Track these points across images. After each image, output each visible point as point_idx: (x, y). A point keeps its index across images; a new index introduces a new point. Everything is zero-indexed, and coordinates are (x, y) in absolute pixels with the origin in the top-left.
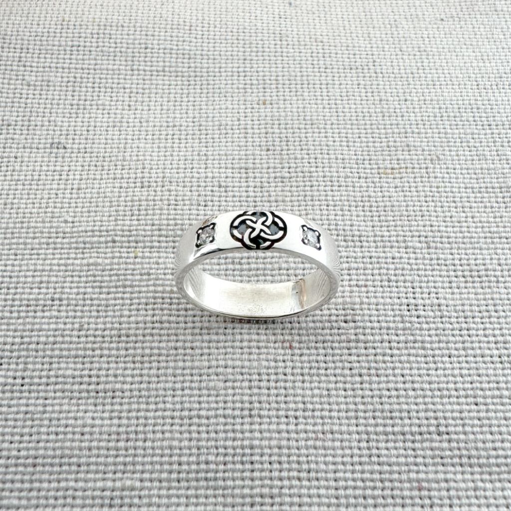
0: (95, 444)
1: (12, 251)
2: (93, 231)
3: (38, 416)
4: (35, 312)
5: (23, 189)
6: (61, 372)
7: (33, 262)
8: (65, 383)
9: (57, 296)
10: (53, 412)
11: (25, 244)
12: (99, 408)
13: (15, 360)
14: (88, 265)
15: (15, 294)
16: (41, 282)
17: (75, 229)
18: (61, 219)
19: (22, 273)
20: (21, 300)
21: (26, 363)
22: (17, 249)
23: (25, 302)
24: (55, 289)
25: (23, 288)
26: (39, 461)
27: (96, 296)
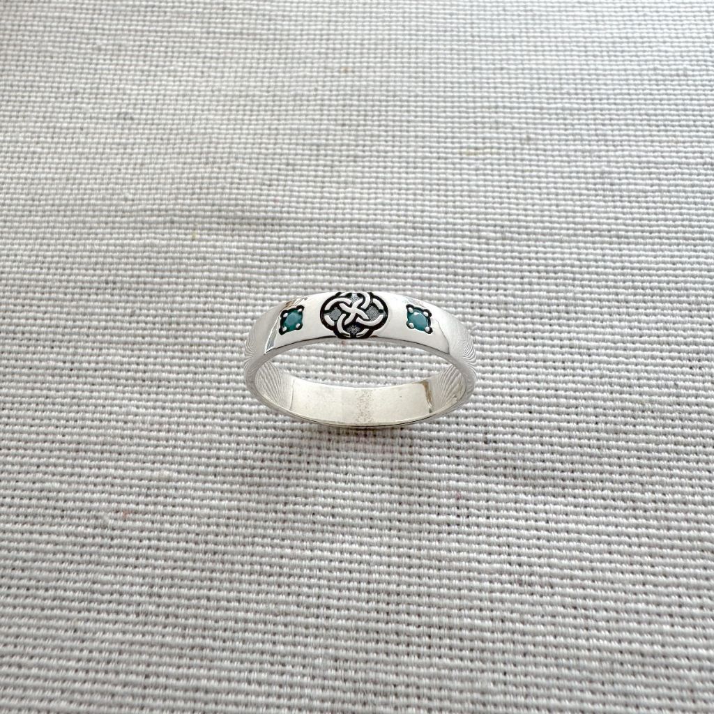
0: (136, 432)
1: (71, 230)
2: (152, 210)
3: (85, 401)
4: (89, 295)
5: (86, 164)
6: (109, 358)
7: (90, 241)
8: (113, 370)
9: (111, 278)
10: (99, 398)
11: (84, 222)
12: (145, 396)
13: (66, 344)
14: (145, 246)
15: (70, 275)
16: (96, 263)
17: (134, 208)
18: (122, 196)
19: (79, 254)
20: (75, 282)
21: (76, 348)
22: (76, 228)
23: (79, 284)
24: (110, 270)
25: (79, 269)
26: (82, 446)
27: (150, 279)
